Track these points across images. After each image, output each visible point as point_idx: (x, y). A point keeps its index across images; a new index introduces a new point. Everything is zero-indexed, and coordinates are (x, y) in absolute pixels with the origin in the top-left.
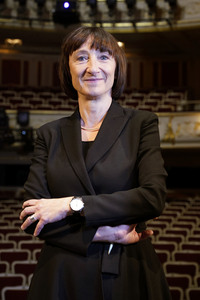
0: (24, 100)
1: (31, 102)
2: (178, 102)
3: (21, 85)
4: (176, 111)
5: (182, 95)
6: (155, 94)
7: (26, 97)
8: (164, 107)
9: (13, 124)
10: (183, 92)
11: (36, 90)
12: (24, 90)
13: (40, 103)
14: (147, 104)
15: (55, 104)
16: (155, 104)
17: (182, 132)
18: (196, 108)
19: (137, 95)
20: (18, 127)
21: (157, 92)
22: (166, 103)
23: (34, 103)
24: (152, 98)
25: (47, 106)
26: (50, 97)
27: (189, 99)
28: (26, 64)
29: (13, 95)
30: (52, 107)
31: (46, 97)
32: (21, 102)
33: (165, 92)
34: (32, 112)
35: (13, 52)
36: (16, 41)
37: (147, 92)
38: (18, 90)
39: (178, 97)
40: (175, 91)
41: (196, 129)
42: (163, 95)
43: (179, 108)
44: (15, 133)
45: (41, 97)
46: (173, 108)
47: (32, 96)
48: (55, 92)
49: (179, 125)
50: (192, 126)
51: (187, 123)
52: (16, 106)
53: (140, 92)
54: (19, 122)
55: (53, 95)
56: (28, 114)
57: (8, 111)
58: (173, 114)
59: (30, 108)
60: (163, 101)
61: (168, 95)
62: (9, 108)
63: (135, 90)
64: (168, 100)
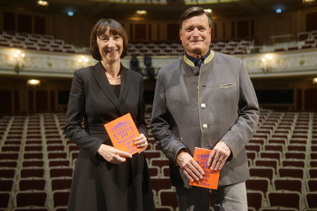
0: (148, 49)
1: (153, 51)
2: (247, 47)
3: (147, 40)
4: (246, 53)
5: (250, 43)
6: (233, 43)
7: (150, 47)
8: (238, 51)
9: (142, 65)
10: (251, 40)
11: (156, 43)
12: (149, 43)
13: (159, 51)
14: (227, 49)
15: (168, 51)
16: (232, 49)
17: (250, 67)
18: (261, 51)
19: (221, 43)
20: (145, 67)
21: (234, 41)
22: (240, 49)
23: (155, 51)
24: (230, 45)
25: (163, 53)
26: (165, 47)
27: (256, 45)
28: (150, 26)
29: (142, 47)
30: (166, 53)
31: (162, 47)
32: (147, 51)
33: (239, 41)
34: (153, 57)
35: (142, 19)
36: (143, 12)
37: (227, 42)
38: (145, 43)
39: (248, 44)
40: (246, 40)
41: (259, 65)
42: (238, 43)
43: (249, 52)
44: (143, 71)
45: (160, 47)
46: (244, 52)
47: (153, 47)
48: (168, 43)
49: (248, 62)
50: (257, 63)
51: (253, 61)
52: (144, 53)
53: (223, 41)
54: (145, 64)
55: (166, 45)
56: (150, 59)
57: (138, 57)
58: (244, 55)
59: (152, 55)
60: (238, 47)
61: (241, 43)
62: (139, 55)
63: (220, 41)
64: (241, 46)
